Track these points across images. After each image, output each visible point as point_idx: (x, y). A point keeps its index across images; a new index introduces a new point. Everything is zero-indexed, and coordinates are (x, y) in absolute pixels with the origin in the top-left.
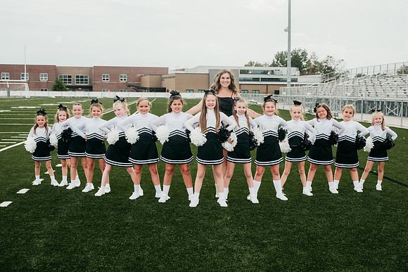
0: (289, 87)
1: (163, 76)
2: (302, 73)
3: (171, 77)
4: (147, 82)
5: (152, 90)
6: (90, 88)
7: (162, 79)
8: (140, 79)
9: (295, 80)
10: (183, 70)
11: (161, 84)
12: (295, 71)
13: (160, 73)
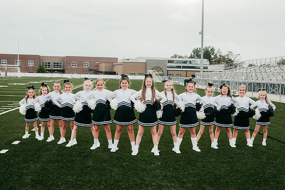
0: (201, 73)
1: (114, 64)
2: (211, 63)
3: (120, 65)
4: (103, 67)
5: (106, 73)
6: (63, 72)
7: (113, 66)
8: (98, 66)
9: (206, 68)
10: (128, 60)
11: (113, 69)
12: (206, 62)
13: (112, 61)
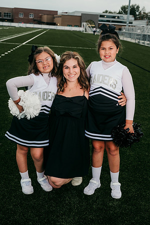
0: (127, 27)
2: (136, 19)
3: (59, 17)
4: (45, 18)
6: (12, 21)
7: (54, 18)
8: (41, 17)
9: (131, 23)
11: (53, 20)
12: (131, 18)
13: (53, 14)
